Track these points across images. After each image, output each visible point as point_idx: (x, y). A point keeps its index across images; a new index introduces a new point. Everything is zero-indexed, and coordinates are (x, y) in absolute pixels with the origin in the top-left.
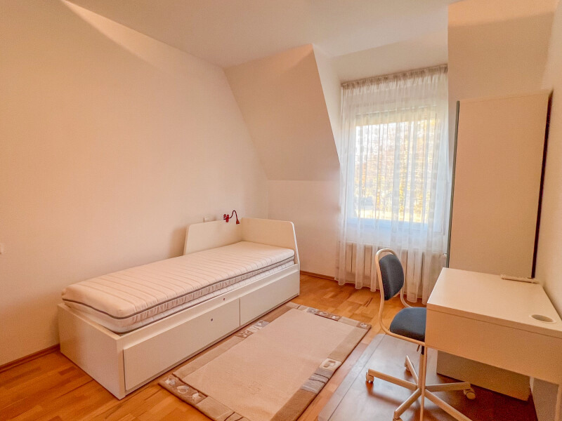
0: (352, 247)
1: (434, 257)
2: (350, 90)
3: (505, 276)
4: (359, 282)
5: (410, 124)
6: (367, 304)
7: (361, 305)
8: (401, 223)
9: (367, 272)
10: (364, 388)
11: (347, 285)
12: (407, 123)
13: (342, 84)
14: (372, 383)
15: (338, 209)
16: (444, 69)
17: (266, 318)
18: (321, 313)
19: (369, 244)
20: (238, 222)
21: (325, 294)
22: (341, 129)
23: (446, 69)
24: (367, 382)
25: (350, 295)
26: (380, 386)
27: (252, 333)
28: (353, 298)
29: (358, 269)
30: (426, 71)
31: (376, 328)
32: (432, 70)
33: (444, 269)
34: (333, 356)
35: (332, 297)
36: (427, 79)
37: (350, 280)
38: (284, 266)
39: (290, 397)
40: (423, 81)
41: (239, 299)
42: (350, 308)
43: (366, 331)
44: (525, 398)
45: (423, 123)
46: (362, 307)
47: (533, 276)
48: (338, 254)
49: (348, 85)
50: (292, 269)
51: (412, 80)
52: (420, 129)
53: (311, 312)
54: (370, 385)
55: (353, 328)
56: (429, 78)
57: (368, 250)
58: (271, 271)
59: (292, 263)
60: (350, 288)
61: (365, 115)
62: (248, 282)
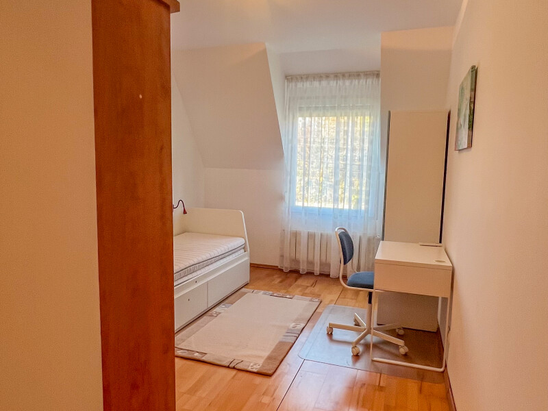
0: (296, 235)
1: (369, 240)
2: (294, 84)
3: (422, 244)
4: (303, 268)
5: (348, 119)
6: (313, 285)
7: (308, 287)
8: (342, 211)
9: (311, 258)
10: (326, 338)
11: (291, 271)
12: (346, 118)
13: (286, 77)
14: (331, 334)
15: (282, 198)
16: (377, 75)
17: (227, 301)
18: (275, 295)
19: (312, 231)
20: (185, 212)
21: (273, 280)
22: (285, 120)
23: (378, 75)
24: (328, 333)
25: (296, 279)
26: (338, 334)
27: (220, 313)
28: (300, 282)
29: (302, 256)
30: (362, 75)
31: (326, 301)
32: (368, 74)
33: (381, 242)
34: (297, 321)
35: (281, 282)
36: (362, 81)
37: (294, 267)
38: (236, 254)
39: (273, 347)
40: (359, 82)
41: (207, 282)
42: (300, 289)
43: (318, 303)
44: (435, 330)
45: (359, 120)
46: (309, 288)
47: (440, 242)
48: (282, 242)
49: (292, 79)
50: (243, 256)
51: (350, 81)
52: (357, 124)
53: (265, 294)
54: (330, 335)
55: (307, 302)
56: (365, 81)
57: (311, 236)
58: (228, 258)
59: (243, 250)
60: (295, 274)
61: (308, 108)
62: (212, 268)
